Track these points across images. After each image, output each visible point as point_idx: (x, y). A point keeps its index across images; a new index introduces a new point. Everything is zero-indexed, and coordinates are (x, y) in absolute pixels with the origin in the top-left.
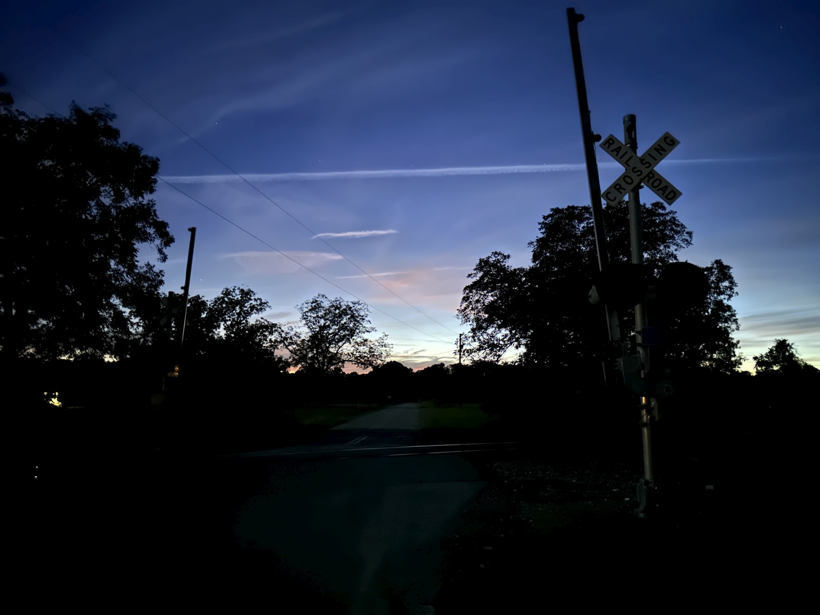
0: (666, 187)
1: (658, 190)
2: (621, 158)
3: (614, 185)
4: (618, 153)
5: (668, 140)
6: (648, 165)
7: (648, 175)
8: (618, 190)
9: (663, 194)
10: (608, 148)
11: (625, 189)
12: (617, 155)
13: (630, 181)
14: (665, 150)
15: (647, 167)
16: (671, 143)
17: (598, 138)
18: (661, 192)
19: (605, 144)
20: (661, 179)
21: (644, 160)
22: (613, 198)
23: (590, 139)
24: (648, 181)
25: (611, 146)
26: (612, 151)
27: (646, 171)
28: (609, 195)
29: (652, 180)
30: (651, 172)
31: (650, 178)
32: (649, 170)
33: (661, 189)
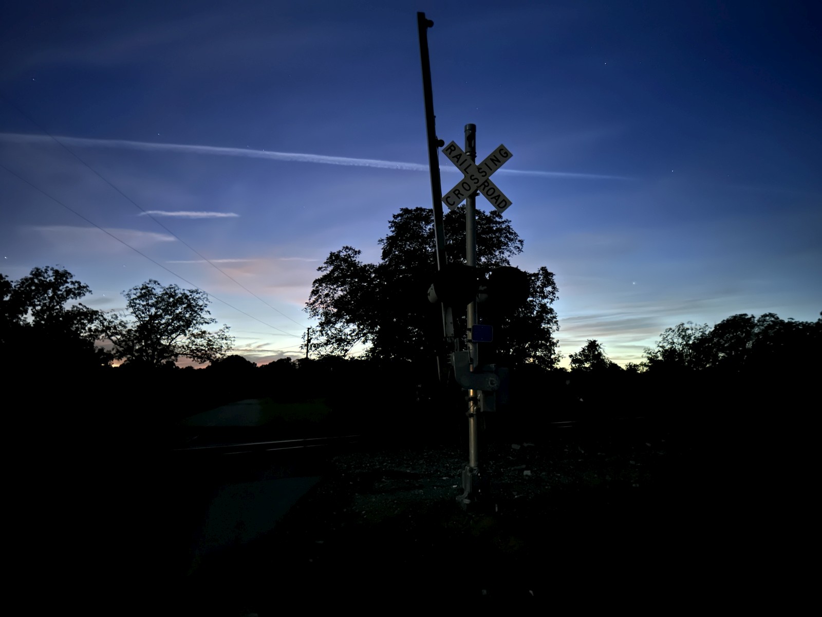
0: (499, 196)
1: (492, 198)
2: (460, 165)
3: (454, 190)
4: (458, 159)
5: (503, 152)
6: (484, 174)
7: (483, 184)
8: (457, 195)
9: (496, 203)
10: (450, 154)
11: (463, 195)
12: (457, 162)
13: (468, 188)
14: (499, 161)
15: (483, 176)
16: (505, 155)
17: (441, 143)
18: (494, 200)
19: (447, 150)
20: (494, 189)
21: (481, 169)
22: (452, 203)
23: (434, 143)
24: (483, 190)
25: (453, 152)
26: (453, 157)
27: (482, 180)
28: (449, 199)
29: (487, 189)
30: (486, 181)
31: (485, 186)
32: (485, 178)
33: (495, 198)
